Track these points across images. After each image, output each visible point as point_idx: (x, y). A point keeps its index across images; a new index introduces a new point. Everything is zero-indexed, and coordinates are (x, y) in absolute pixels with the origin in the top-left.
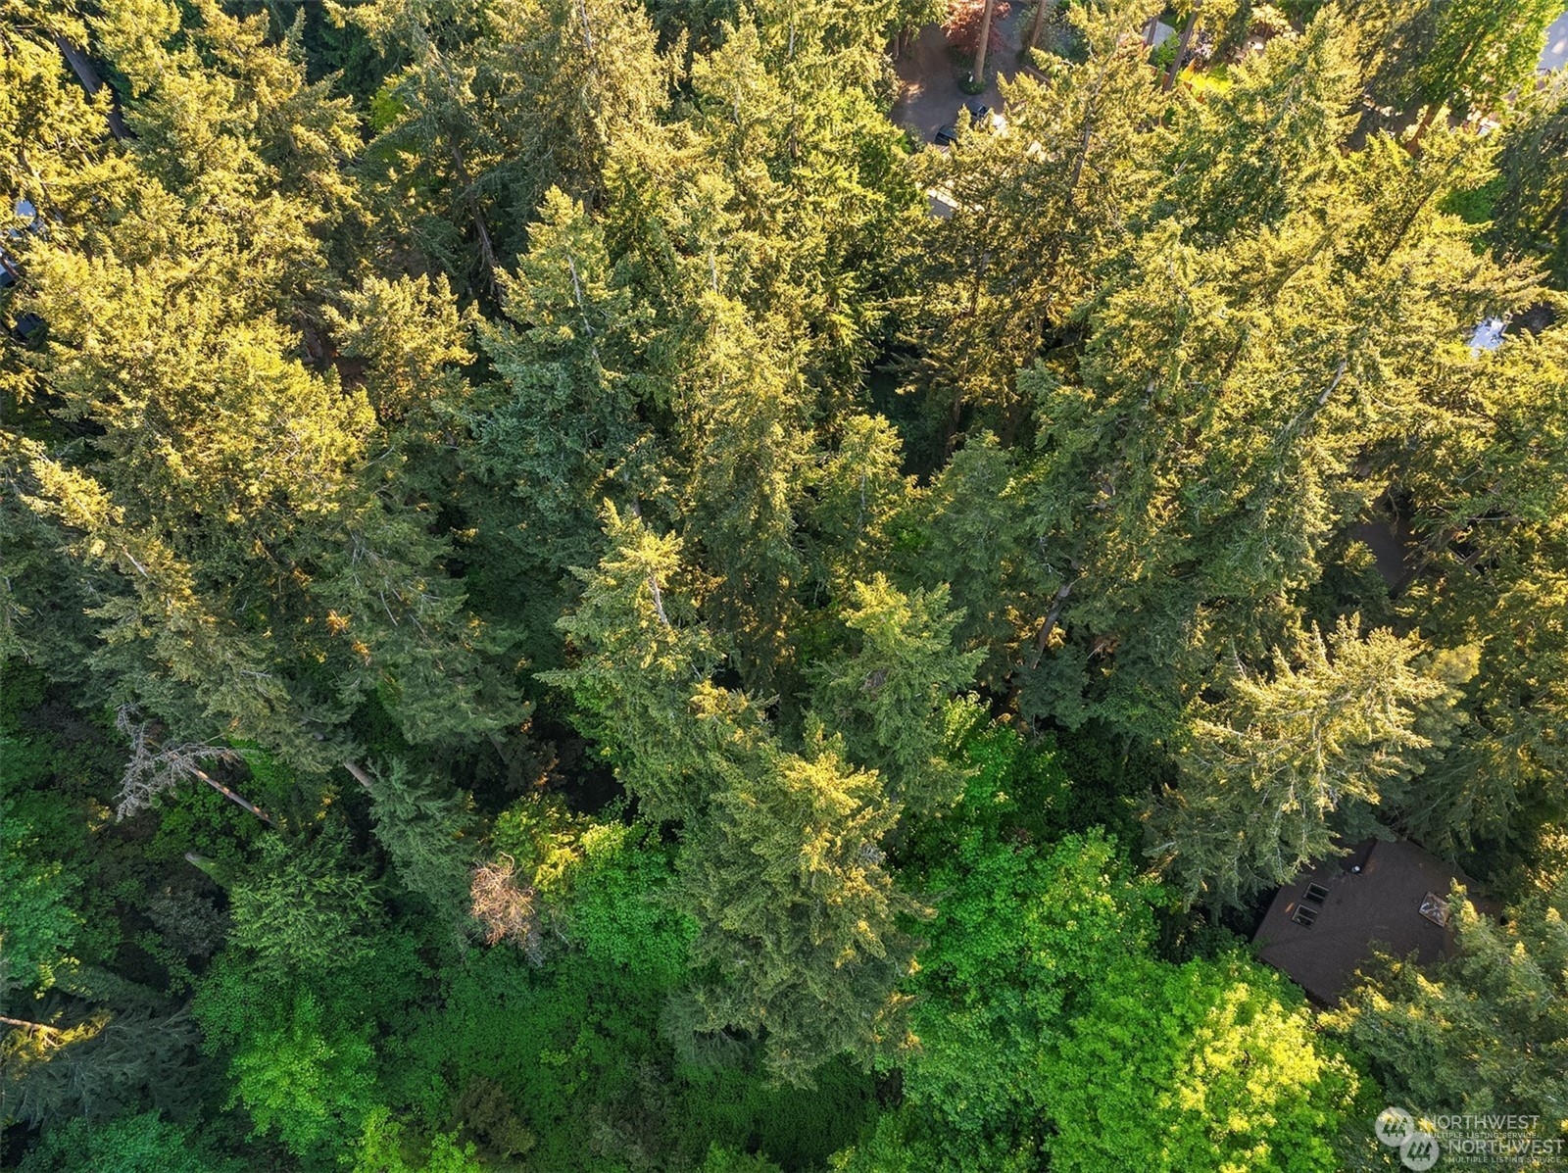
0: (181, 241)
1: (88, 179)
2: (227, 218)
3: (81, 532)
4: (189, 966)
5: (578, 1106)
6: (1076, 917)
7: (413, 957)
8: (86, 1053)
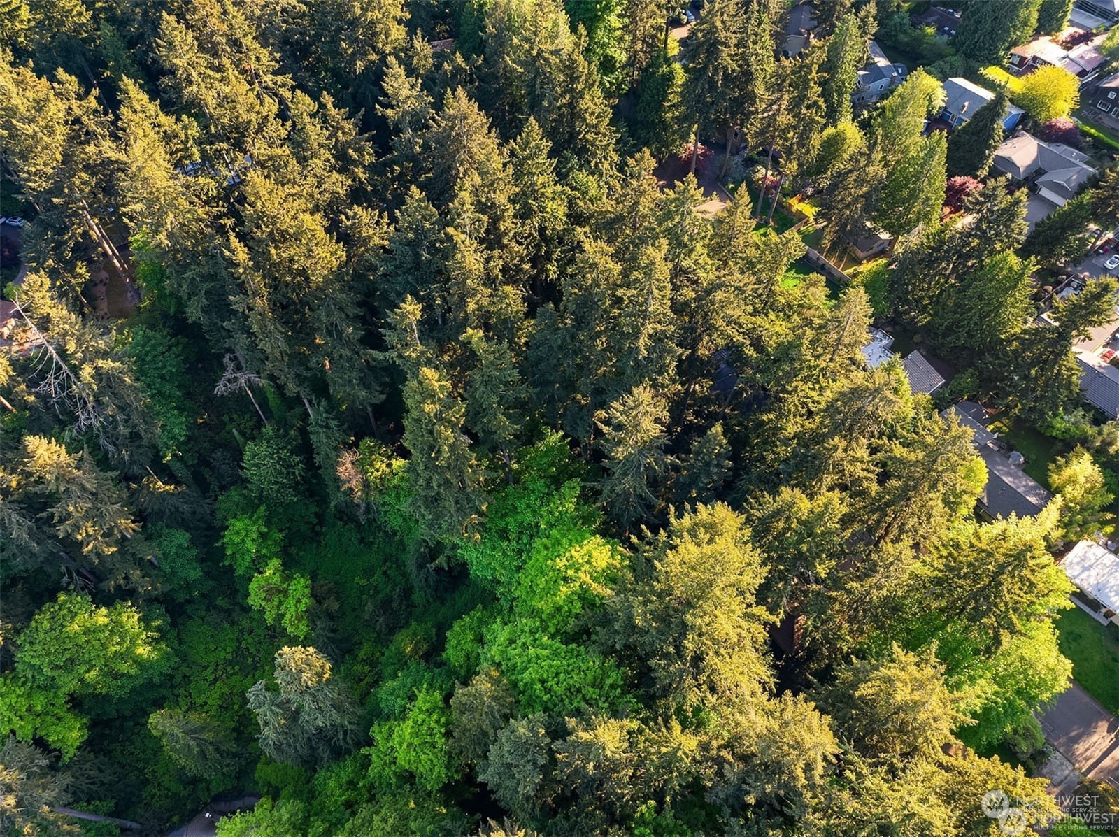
0: (297, 181)
1: (274, 154)
2: (316, 176)
3: (238, 265)
7: (312, 516)
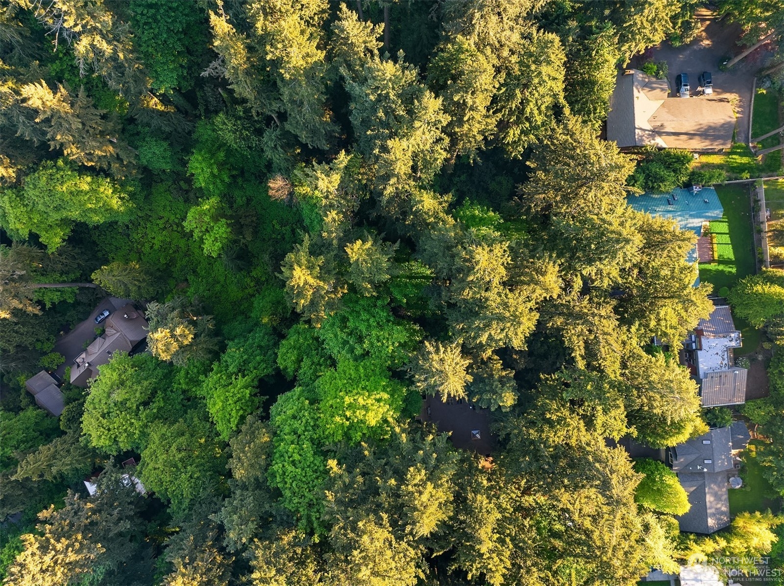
4: (205, 110)
5: (271, 242)
6: (383, 344)
8: (160, 115)
